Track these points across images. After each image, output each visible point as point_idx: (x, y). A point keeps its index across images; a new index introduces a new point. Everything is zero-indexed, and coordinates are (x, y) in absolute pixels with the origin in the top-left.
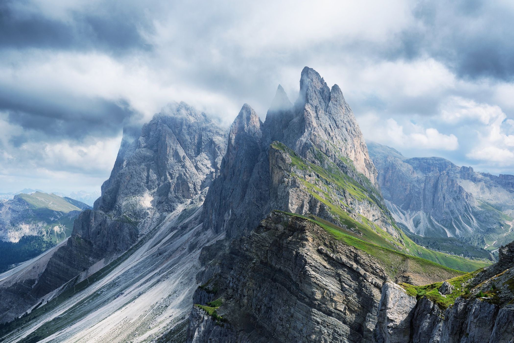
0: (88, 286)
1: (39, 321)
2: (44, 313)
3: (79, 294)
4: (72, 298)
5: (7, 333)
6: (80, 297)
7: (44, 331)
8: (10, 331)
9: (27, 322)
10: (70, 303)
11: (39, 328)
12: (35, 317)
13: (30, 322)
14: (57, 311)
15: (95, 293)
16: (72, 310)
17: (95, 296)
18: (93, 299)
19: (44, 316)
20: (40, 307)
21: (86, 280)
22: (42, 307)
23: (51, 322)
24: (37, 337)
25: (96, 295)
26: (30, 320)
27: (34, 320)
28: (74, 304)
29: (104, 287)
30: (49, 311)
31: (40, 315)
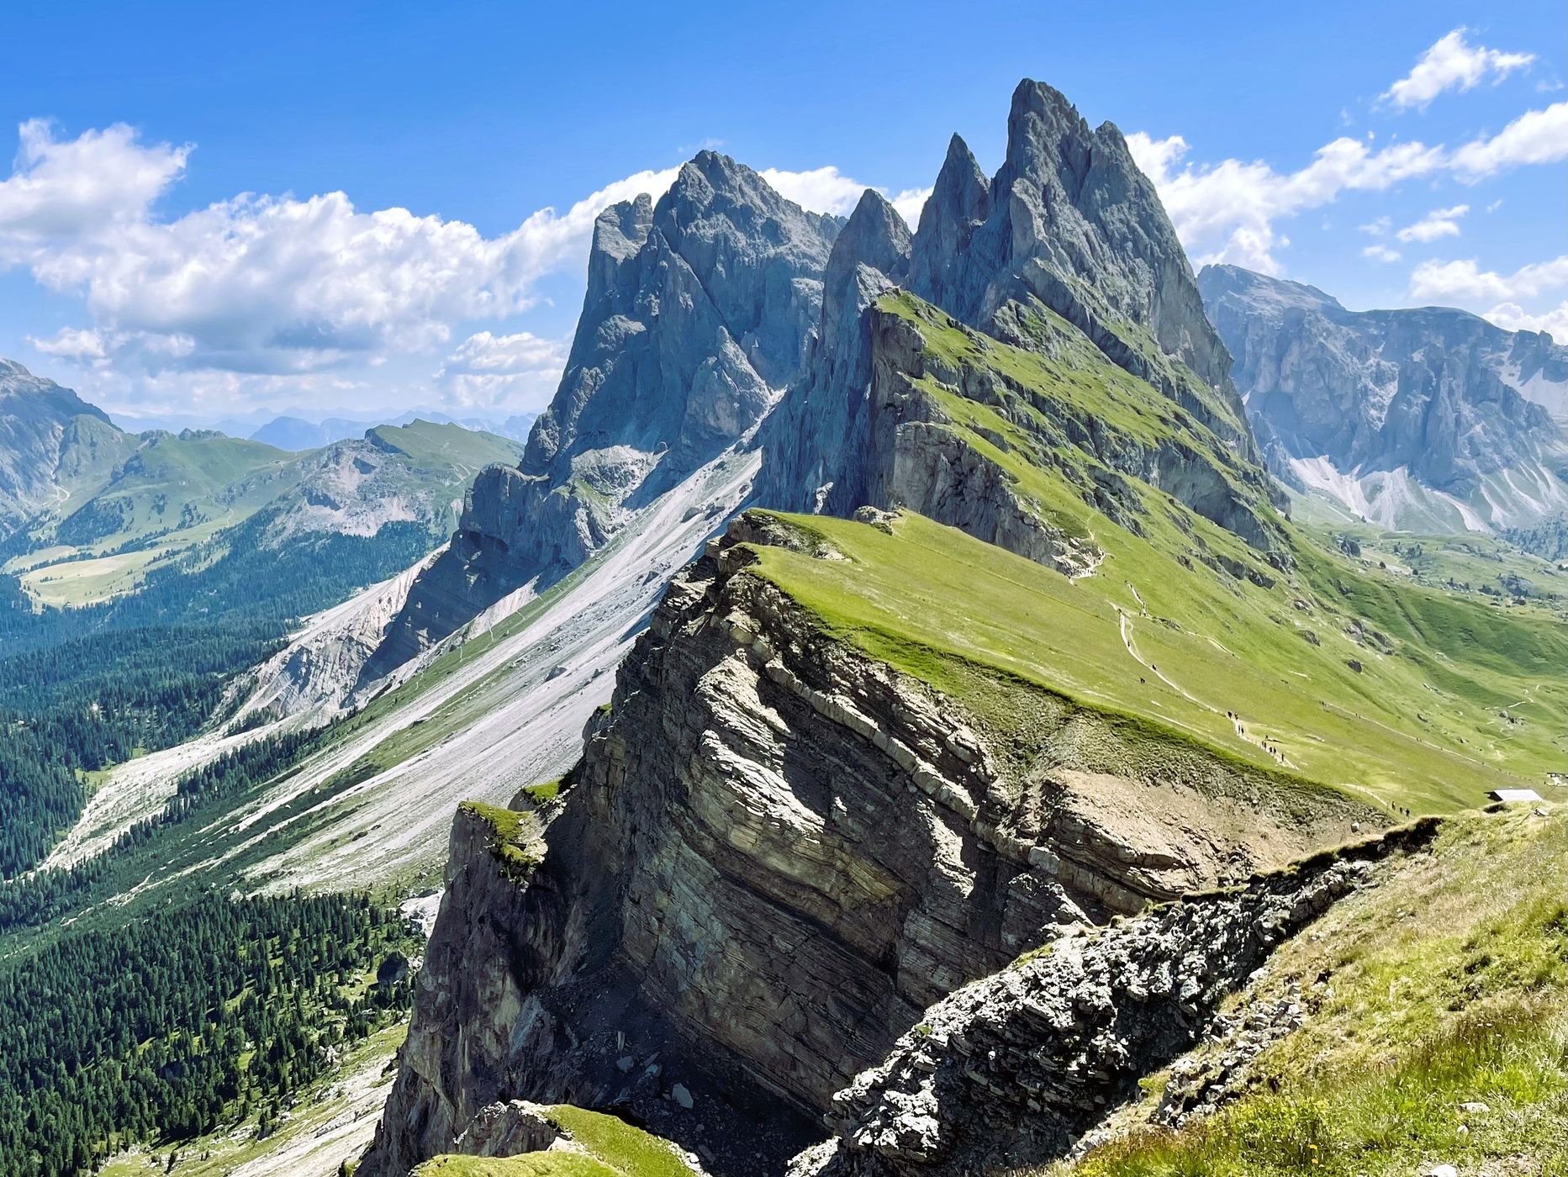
0: (492, 647)
1: (379, 728)
2: (391, 710)
3: (467, 668)
4: (455, 676)
5: (310, 753)
6: (471, 674)
7: (387, 754)
8: (317, 748)
9: (354, 729)
10: (448, 688)
11: (378, 746)
12: (371, 719)
13: (360, 731)
14: (420, 705)
15: (503, 664)
16: (453, 703)
17: (504, 673)
18: (499, 678)
19: (389, 717)
20: (386, 693)
21: (488, 633)
22: (389, 695)
23: (404, 730)
24: (370, 766)
25: (506, 670)
26: (360, 725)
27: (370, 725)
28: (458, 690)
29: (524, 652)
30: (404, 704)
31: (384, 713)
